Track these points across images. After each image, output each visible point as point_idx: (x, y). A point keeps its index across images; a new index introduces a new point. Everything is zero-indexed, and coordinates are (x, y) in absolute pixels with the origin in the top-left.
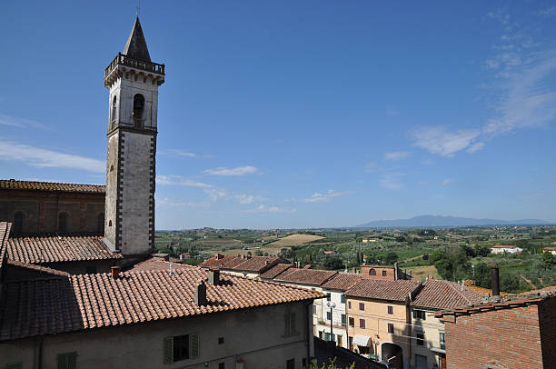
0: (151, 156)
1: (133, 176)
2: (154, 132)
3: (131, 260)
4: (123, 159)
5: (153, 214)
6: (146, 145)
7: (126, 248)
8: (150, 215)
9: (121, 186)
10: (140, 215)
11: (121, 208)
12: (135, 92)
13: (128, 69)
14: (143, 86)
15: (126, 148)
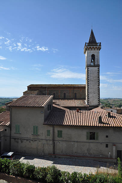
0: (98, 74)
1: (92, 81)
2: (98, 66)
3: (92, 107)
4: (89, 76)
5: (99, 93)
6: (96, 71)
7: (90, 104)
8: (98, 93)
9: (89, 84)
10: (95, 93)
11: (89, 91)
12: (92, 54)
13: (89, 47)
14: (94, 51)
15: (90, 72)
